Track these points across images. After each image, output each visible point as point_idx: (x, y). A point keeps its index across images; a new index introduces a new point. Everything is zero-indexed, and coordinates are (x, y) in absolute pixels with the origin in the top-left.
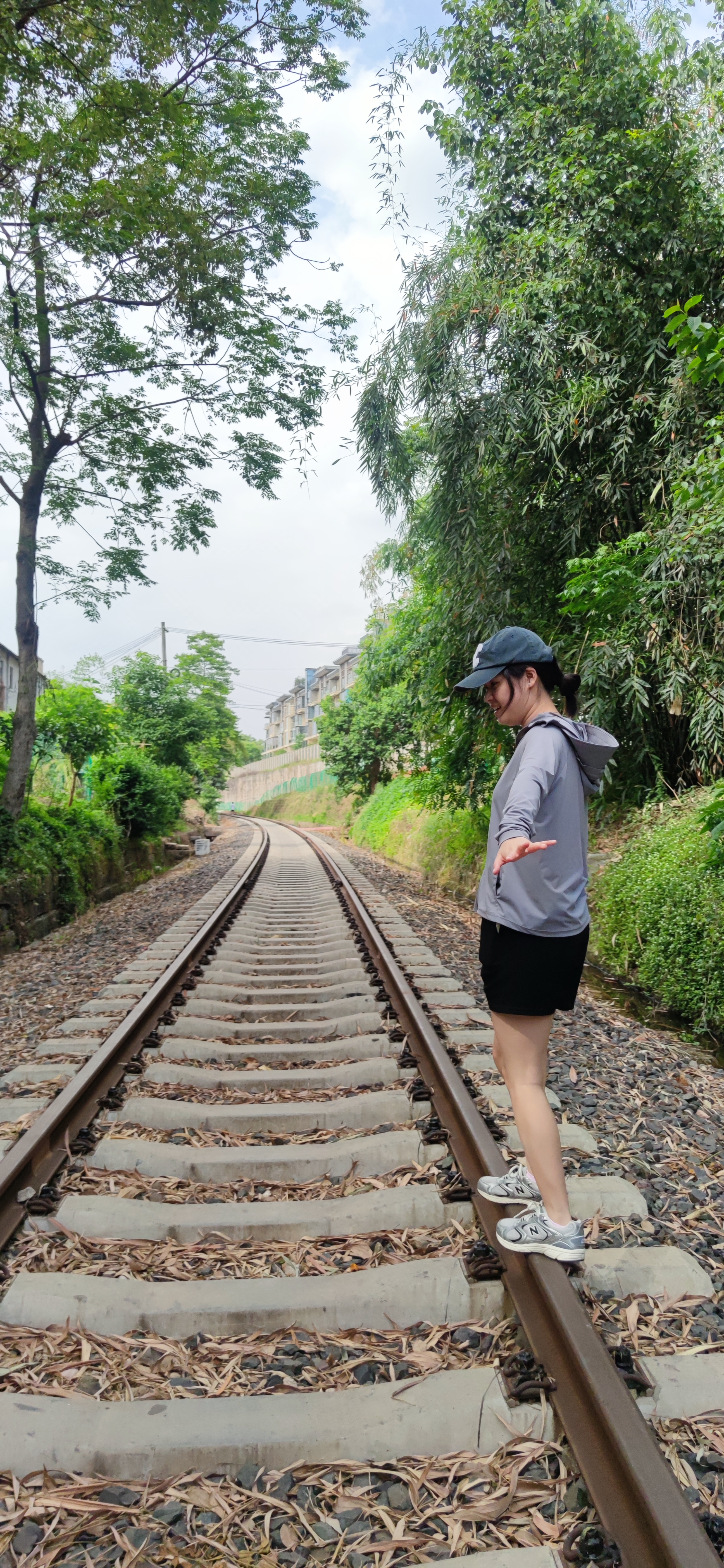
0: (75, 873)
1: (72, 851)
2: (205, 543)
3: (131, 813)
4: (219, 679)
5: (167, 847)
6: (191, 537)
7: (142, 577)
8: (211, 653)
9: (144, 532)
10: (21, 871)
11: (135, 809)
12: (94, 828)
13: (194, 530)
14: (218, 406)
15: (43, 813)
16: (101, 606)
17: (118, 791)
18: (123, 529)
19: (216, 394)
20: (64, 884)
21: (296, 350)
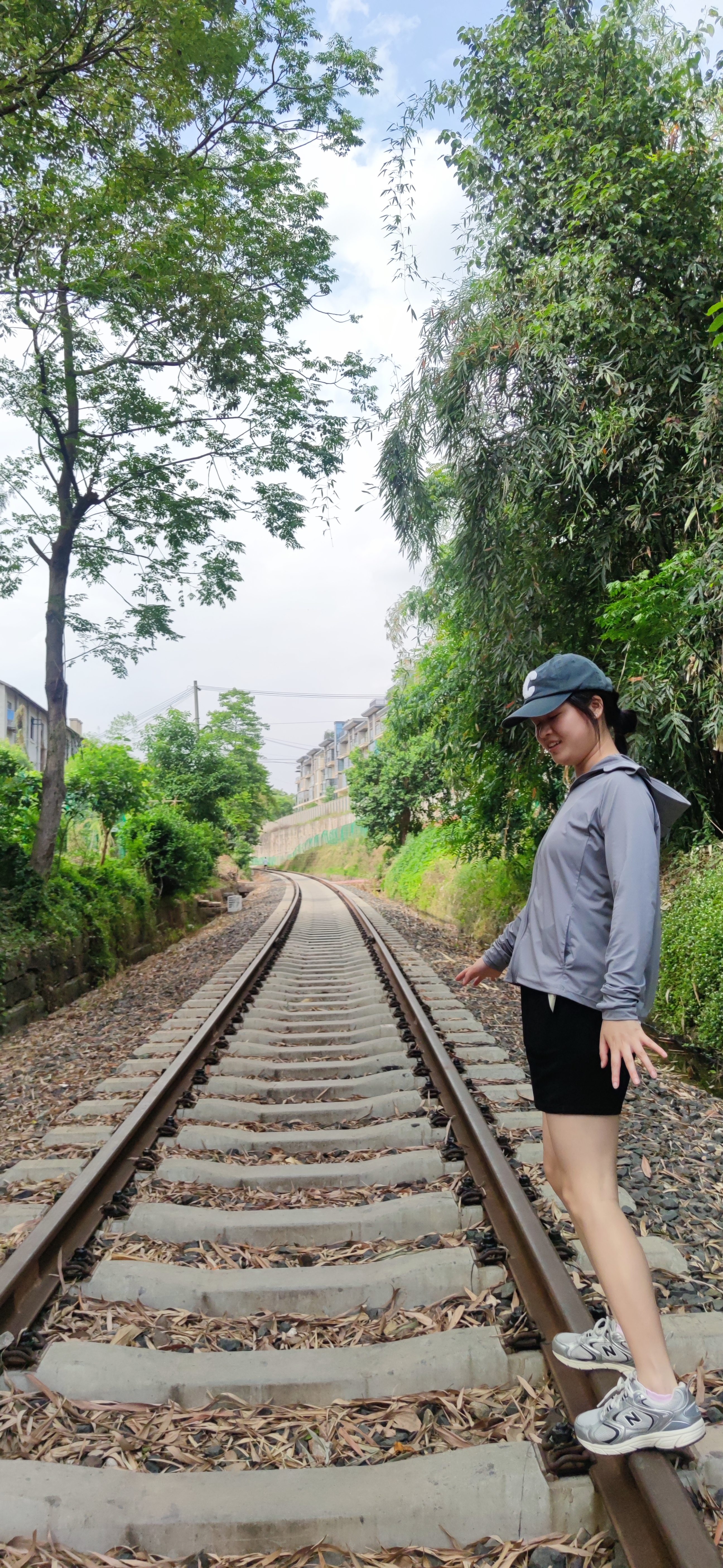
0: (106, 934)
1: (103, 912)
2: (231, 596)
3: (162, 871)
4: (250, 734)
5: (200, 905)
6: (218, 591)
7: (169, 632)
8: (242, 710)
9: (171, 588)
10: (50, 933)
11: (167, 866)
12: (126, 887)
13: (221, 584)
14: (241, 459)
15: (75, 873)
16: (128, 662)
17: (149, 849)
18: (151, 586)
19: (239, 447)
20: (95, 946)
21: (317, 402)
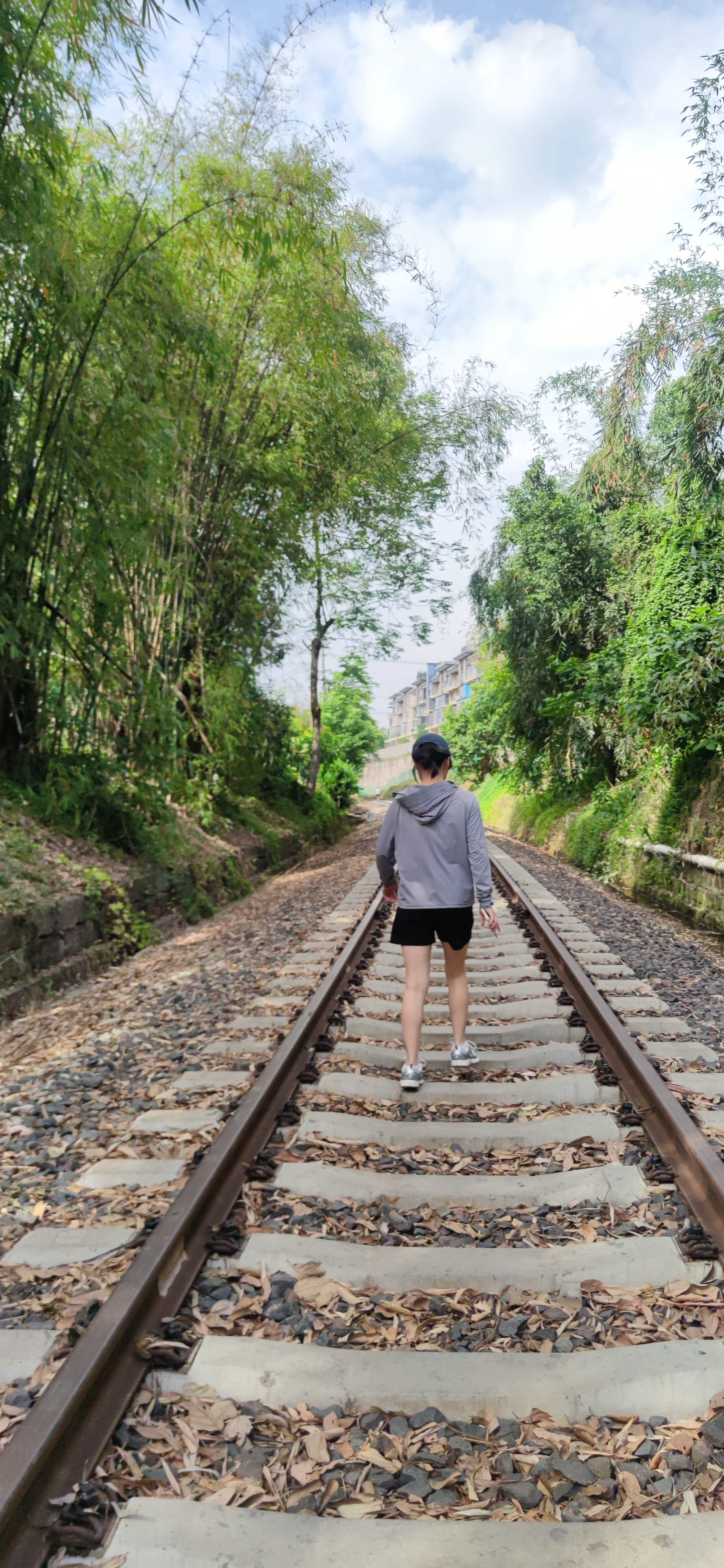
3: (339, 795)
4: (364, 690)
8: (357, 670)
11: (342, 792)
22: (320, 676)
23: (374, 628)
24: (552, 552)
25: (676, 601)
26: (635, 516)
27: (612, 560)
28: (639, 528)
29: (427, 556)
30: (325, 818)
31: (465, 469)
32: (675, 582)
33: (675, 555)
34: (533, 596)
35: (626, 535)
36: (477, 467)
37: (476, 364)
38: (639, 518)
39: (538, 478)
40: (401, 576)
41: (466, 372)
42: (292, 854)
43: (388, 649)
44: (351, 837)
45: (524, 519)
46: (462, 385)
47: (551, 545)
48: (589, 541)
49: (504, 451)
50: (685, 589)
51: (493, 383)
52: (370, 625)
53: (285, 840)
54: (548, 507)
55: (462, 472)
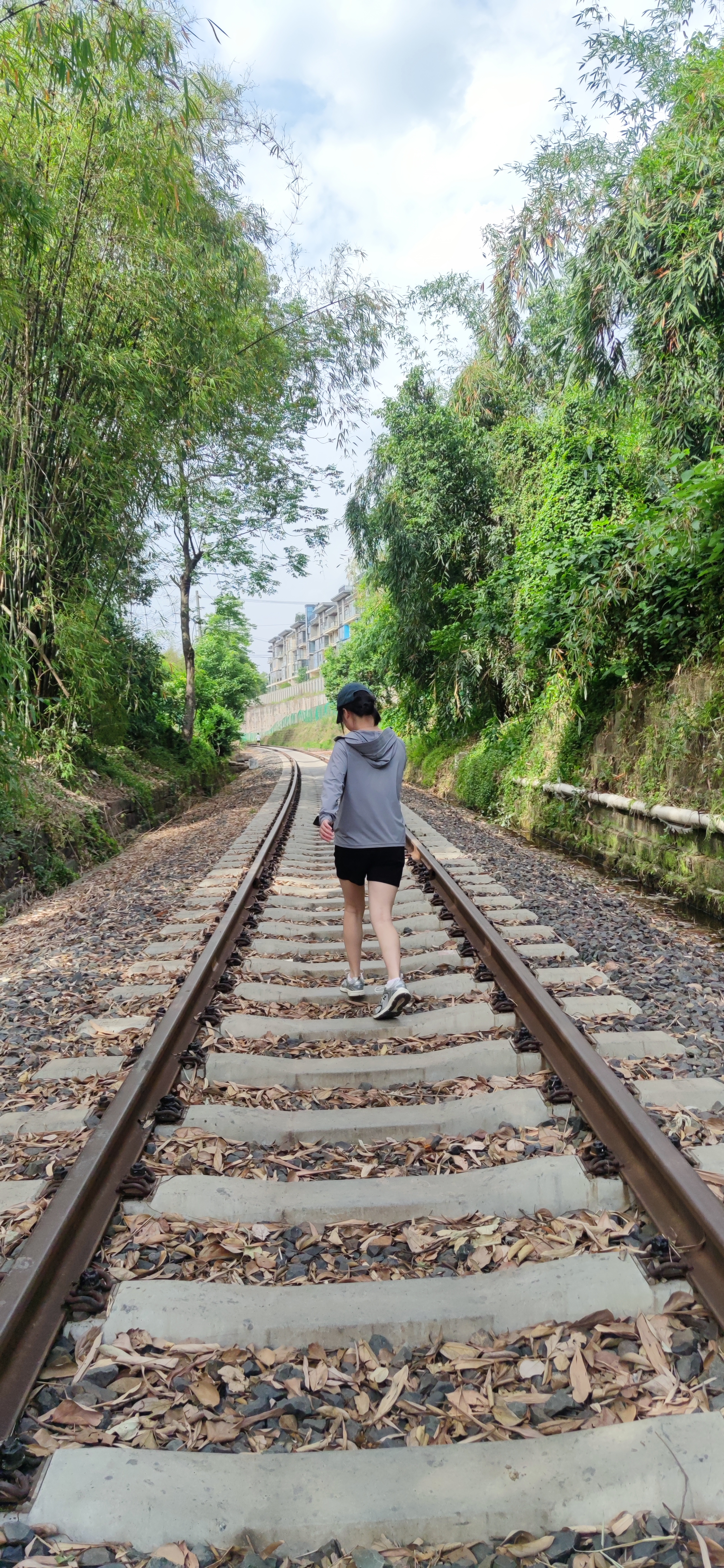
3: (219, 742)
4: (241, 633)
8: (233, 612)
11: (222, 739)
22: (191, 615)
23: (247, 562)
24: (433, 471)
25: (568, 519)
26: (518, 431)
27: (496, 479)
28: (524, 444)
29: (300, 482)
30: (204, 766)
31: (337, 374)
32: (566, 497)
33: (566, 468)
34: (414, 520)
35: (510, 451)
36: (349, 372)
37: (345, 253)
38: (523, 432)
39: (416, 389)
40: (274, 503)
41: (334, 262)
42: (168, 806)
43: (263, 584)
44: (233, 786)
45: (401, 436)
46: (330, 277)
47: (432, 464)
48: (472, 458)
49: (379, 353)
50: (576, 505)
51: (364, 276)
52: (242, 558)
53: (158, 792)
54: (426, 422)
55: (333, 377)
